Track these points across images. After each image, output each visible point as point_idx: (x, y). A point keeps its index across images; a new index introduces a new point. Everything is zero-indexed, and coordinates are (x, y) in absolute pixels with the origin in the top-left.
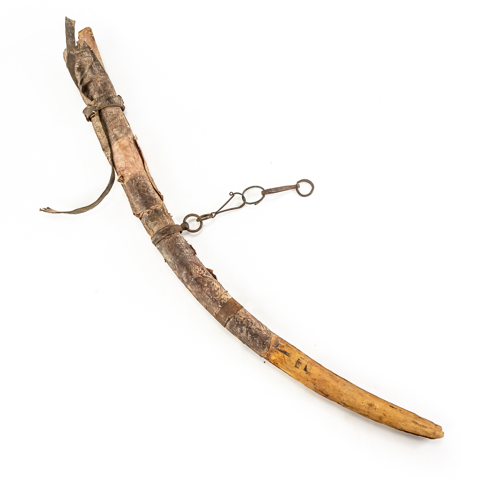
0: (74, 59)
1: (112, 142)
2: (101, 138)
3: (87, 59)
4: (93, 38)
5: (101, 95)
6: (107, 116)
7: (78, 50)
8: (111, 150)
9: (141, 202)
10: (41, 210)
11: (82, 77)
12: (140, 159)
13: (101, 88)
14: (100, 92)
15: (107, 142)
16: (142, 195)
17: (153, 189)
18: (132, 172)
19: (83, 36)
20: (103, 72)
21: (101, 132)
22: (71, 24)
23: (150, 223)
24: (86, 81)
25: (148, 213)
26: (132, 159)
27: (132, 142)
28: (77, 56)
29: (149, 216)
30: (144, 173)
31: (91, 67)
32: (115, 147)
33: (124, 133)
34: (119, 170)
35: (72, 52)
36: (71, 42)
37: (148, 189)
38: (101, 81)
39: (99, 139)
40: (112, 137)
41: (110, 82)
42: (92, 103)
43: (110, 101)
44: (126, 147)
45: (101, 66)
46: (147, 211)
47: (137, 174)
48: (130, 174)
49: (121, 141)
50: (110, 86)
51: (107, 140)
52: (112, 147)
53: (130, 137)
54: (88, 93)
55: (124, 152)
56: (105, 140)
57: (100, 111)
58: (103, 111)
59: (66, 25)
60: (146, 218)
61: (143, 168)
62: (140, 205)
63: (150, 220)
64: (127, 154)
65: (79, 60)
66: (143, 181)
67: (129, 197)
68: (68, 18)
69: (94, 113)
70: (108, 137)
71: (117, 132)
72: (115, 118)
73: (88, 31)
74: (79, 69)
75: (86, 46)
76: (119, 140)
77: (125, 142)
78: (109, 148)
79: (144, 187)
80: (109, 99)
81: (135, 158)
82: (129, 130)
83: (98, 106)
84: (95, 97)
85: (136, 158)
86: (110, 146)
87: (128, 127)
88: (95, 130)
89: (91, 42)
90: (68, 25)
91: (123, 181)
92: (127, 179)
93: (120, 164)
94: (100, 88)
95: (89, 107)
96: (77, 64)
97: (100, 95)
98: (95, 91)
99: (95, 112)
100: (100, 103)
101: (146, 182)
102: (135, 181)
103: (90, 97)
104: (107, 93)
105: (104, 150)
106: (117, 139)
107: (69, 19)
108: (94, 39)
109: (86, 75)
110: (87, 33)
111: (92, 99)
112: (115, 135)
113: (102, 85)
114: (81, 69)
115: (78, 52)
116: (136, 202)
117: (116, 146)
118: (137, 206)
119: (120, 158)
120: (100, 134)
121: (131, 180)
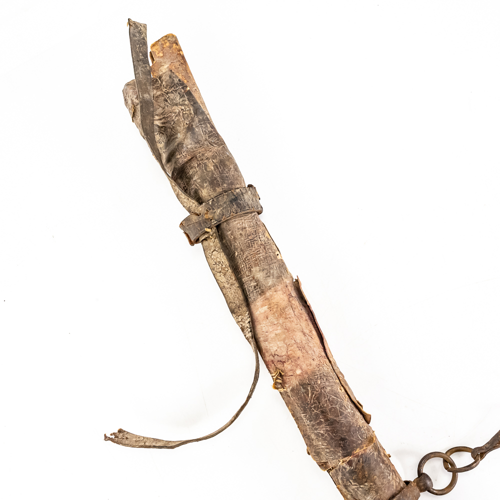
0: (152, 109)
1: (252, 297)
2: (226, 286)
3: (178, 109)
4: (183, 57)
5: (219, 190)
6: (235, 238)
7: (157, 88)
8: (251, 315)
9: (332, 439)
10: (106, 438)
11: (172, 147)
12: (314, 332)
13: (216, 175)
14: (213, 183)
15: (242, 298)
16: (331, 423)
17: (350, 405)
18: (304, 367)
19: (161, 55)
20: (214, 135)
21: (225, 275)
22: (140, 33)
23: (353, 486)
24: (182, 158)
25: (350, 463)
26: (299, 336)
27: (294, 294)
28: (156, 101)
29: (352, 472)
30: (327, 368)
31: (190, 128)
32: (260, 309)
33: (276, 275)
34: (271, 358)
35: (146, 96)
36: (144, 73)
37: (342, 406)
38: (214, 157)
39: (222, 288)
40: (250, 285)
41: (230, 158)
42: (201, 209)
43: (239, 205)
44: (284, 309)
45: (210, 123)
46: (348, 459)
47: (314, 373)
48: (298, 372)
49: (271, 296)
50: (232, 167)
51: (240, 292)
52: (252, 306)
53: (288, 282)
54: (188, 184)
55: (281, 321)
56: (235, 292)
57: (218, 227)
58: (224, 225)
59: (132, 36)
60: (344, 475)
61: (323, 354)
62: (329, 444)
63: (355, 481)
64: (289, 324)
65: (160, 110)
66: (329, 388)
67: (297, 420)
68: (133, 20)
69: (208, 232)
70: (242, 285)
71: (260, 276)
72: (253, 241)
73: (171, 42)
74: (163, 129)
75: (176, 81)
76: (268, 294)
77: (280, 296)
78: (245, 309)
79: (332, 402)
80: (235, 200)
81: (304, 334)
82: (282, 265)
83: (216, 217)
84: (204, 193)
85: (307, 331)
86: (248, 305)
87: (279, 257)
88: (212, 269)
89: (181, 69)
90: (134, 36)
91: (283, 385)
92: (293, 382)
93: (273, 346)
94: (213, 174)
95: (194, 218)
96: (157, 118)
97: (215, 190)
98: (204, 180)
99: (208, 230)
100: (218, 211)
101: (334, 388)
102: (313, 388)
103: (192, 192)
104: (229, 184)
105: (232, 312)
106: (263, 293)
107: (135, 23)
108: (185, 61)
109: (180, 145)
110: (170, 47)
111: (200, 201)
112: (257, 281)
113: (216, 166)
114: (168, 131)
115: (159, 93)
116: (317, 435)
117: (262, 306)
118: (320, 444)
119: (273, 335)
120: (223, 279)
121: (303, 385)
